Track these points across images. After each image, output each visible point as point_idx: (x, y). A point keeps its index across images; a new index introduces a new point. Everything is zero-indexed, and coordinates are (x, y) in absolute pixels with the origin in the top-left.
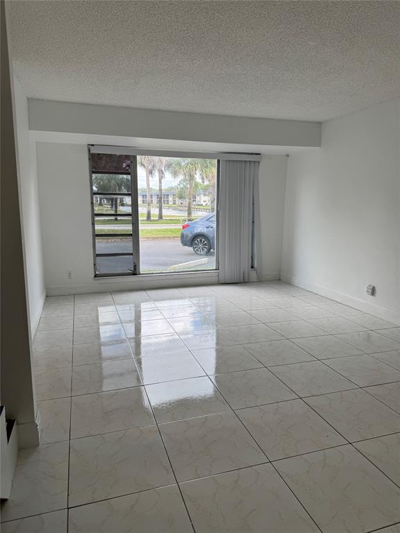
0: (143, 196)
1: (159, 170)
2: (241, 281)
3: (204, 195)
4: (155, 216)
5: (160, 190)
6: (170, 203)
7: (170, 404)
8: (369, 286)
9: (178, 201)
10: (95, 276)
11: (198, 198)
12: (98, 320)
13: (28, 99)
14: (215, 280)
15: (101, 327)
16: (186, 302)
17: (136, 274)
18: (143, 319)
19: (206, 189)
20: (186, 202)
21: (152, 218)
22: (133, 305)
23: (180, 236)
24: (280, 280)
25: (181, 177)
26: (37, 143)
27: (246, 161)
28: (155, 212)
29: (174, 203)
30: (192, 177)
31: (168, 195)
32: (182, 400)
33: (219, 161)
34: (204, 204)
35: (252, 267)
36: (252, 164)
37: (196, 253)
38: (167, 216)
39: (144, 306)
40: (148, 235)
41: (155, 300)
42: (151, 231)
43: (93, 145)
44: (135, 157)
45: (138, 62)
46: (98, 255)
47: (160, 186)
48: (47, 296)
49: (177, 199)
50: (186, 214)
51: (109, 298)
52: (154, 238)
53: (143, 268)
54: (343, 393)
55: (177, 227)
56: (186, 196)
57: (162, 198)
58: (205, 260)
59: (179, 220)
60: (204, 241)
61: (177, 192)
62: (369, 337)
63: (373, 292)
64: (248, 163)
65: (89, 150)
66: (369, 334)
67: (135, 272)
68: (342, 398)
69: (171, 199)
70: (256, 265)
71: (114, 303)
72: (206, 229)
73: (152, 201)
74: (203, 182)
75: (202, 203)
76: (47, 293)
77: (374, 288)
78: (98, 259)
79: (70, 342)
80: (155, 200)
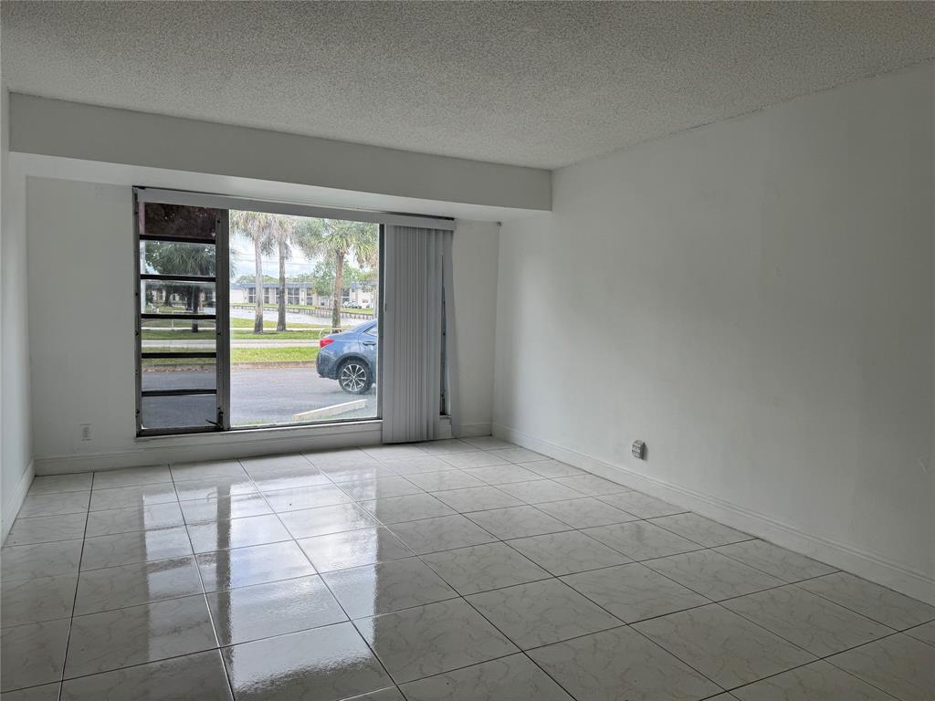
0: (251, 289)
1: (280, 244)
2: (424, 439)
3: (364, 290)
4: (270, 324)
5: (282, 279)
6: (302, 303)
7: (272, 682)
8: (636, 442)
9: (317, 300)
10: (140, 434)
11: (352, 296)
12: (142, 518)
13: (11, 93)
14: (376, 437)
15: (148, 534)
16: (320, 480)
17: (222, 430)
18: (234, 514)
19: (365, 281)
20: (330, 302)
21: (264, 329)
22: (215, 489)
23: (315, 360)
24: (491, 435)
25: (321, 258)
26: (27, 177)
27: (429, 230)
28: (271, 317)
29: (310, 304)
30: (340, 257)
31: (298, 289)
32: (296, 673)
33: (382, 227)
34: (364, 306)
35: (443, 413)
36: (441, 234)
37: (345, 388)
38: (295, 326)
39: (236, 491)
40: (256, 359)
41: (257, 479)
42: (262, 352)
43: (143, 188)
44: (225, 213)
45: (226, 38)
46: (146, 394)
47: (282, 272)
48: (36, 476)
49: (314, 296)
50: (330, 323)
51: (164, 478)
52: (266, 365)
53: (236, 419)
54: (597, 636)
55: (312, 345)
56: (330, 291)
57: (284, 292)
58: (360, 402)
59: (317, 333)
60: (360, 369)
61: (313, 283)
62: (639, 533)
63: (643, 452)
64: (434, 232)
65: (136, 196)
66: (639, 527)
67: (220, 425)
68: (595, 645)
69: (303, 295)
70: (449, 409)
71: (175, 487)
72: (363, 348)
73: (267, 298)
74: (361, 267)
75: (360, 304)
76: (35, 467)
77: (644, 444)
78: (145, 399)
79: (74, 566)
80: (273, 297)
